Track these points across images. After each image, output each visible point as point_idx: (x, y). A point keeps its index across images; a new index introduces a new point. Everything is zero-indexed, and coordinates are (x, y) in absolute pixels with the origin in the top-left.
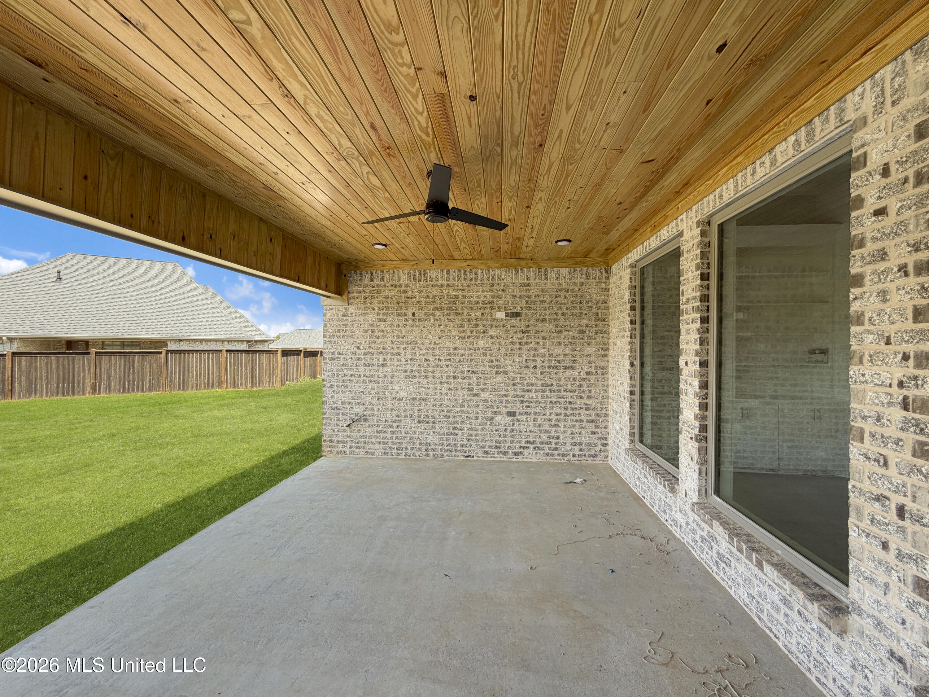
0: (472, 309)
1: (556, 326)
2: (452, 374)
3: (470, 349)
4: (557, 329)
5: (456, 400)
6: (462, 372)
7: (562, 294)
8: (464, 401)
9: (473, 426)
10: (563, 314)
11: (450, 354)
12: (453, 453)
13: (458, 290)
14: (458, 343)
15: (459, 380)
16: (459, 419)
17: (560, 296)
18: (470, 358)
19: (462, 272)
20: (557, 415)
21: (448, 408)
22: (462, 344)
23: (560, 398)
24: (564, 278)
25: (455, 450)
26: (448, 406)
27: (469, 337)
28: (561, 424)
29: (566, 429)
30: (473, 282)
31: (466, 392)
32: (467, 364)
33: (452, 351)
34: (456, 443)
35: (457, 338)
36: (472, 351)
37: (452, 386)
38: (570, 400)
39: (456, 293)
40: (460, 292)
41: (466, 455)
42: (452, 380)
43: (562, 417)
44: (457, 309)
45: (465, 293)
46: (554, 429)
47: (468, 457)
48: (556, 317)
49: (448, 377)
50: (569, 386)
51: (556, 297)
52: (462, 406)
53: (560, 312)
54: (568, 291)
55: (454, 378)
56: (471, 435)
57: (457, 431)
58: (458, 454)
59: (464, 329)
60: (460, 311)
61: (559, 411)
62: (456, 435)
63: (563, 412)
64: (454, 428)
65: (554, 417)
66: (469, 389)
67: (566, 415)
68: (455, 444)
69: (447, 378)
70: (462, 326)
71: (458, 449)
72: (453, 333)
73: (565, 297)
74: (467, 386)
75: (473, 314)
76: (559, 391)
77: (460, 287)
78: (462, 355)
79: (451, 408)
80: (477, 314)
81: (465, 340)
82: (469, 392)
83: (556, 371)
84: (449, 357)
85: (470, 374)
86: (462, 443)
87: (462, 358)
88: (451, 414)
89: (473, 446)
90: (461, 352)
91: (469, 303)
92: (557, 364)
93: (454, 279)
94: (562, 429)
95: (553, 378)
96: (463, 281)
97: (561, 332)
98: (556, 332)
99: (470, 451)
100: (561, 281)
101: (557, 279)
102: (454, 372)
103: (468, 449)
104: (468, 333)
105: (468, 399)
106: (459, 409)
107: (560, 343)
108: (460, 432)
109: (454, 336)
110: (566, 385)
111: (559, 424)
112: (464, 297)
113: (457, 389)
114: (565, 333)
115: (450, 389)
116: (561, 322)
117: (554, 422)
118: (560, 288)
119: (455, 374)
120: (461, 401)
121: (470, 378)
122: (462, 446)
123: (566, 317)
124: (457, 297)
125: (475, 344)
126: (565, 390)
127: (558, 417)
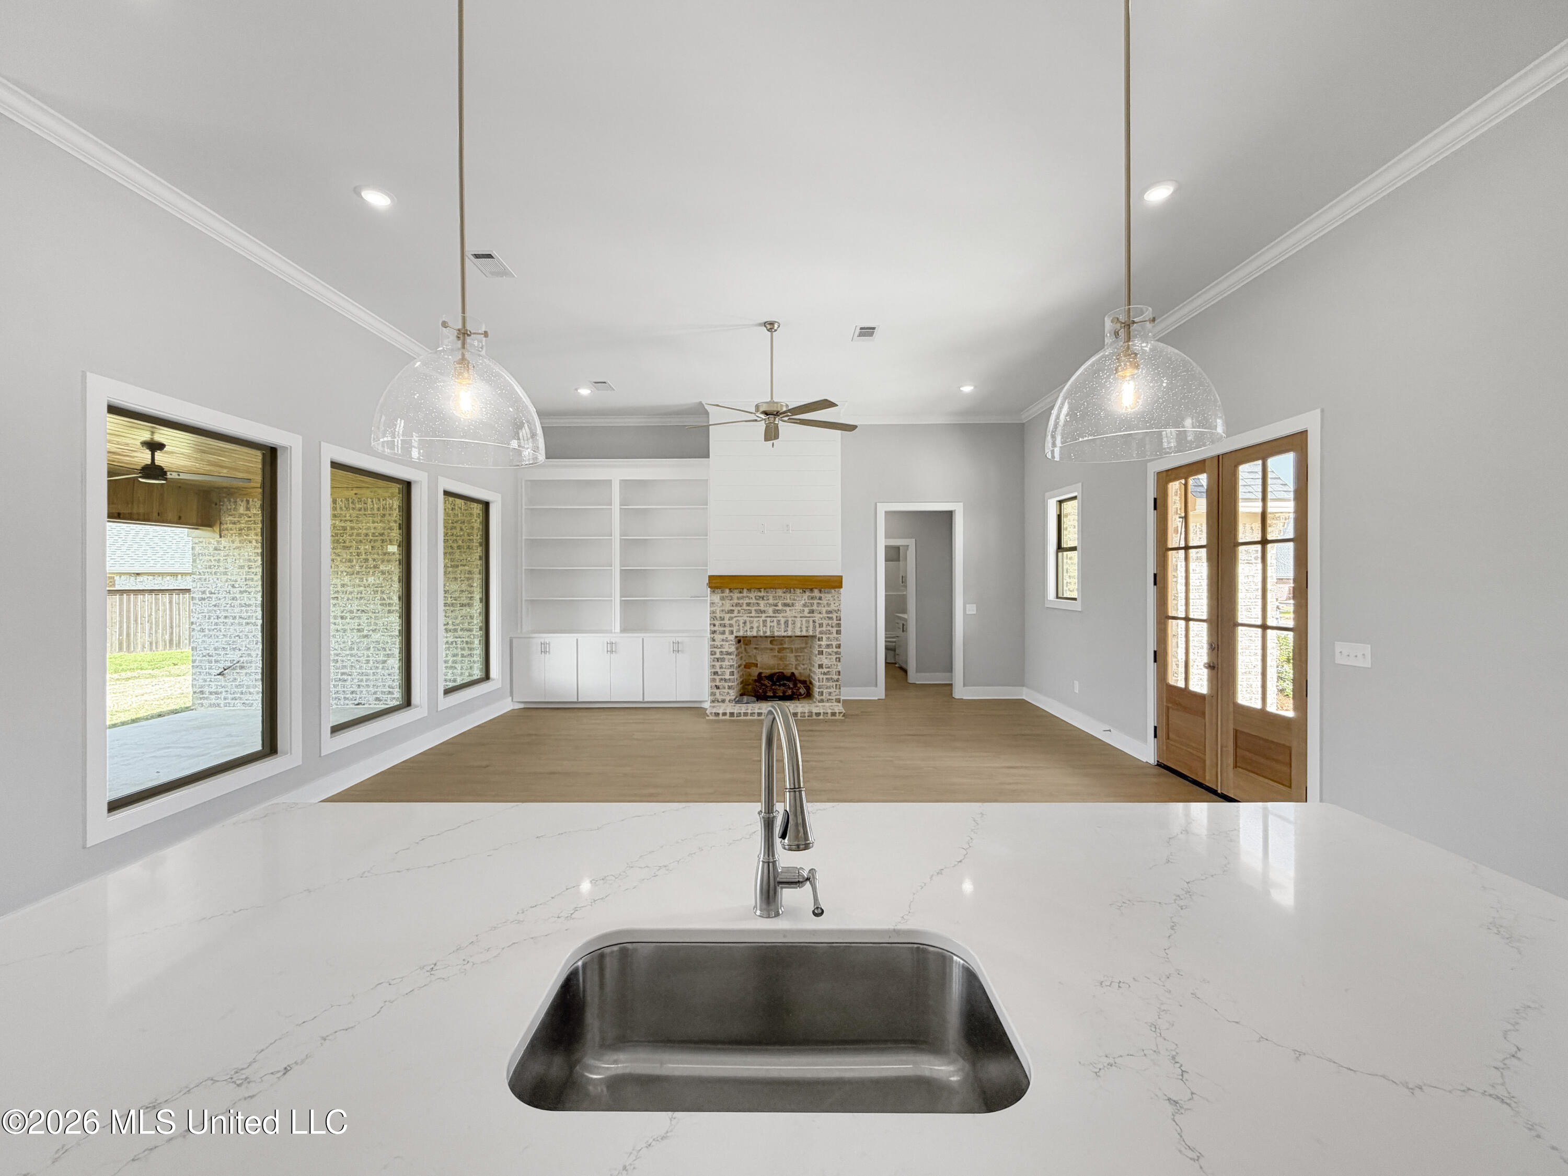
0: (361, 541)
1: (452, 560)
2: (339, 614)
3: (360, 586)
4: (452, 563)
5: (344, 642)
6: (351, 612)
7: (458, 525)
8: (353, 643)
9: (364, 671)
10: (459, 548)
11: (337, 592)
12: (342, 702)
13: (346, 521)
14: (346, 579)
15: (348, 620)
16: (349, 664)
17: (455, 528)
18: (359, 596)
19: (350, 501)
20: (454, 656)
21: (336, 652)
22: (350, 581)
23: (457, 638)
24: (461, 509)
25: (344, 698)
26: (335, 649)
27: (358, 573)
28: (458, 666)
29: (463, 671)
30: (362, 512)
31: (355, 633)
32: (356, 602)
33: (339, 589)
34: (345, 689)
35: (345, 574)
36: (362, 588)
37: (339, 628)
38: (467, 639)
39: (343, 524)
40: (348, 524)
41: (356, 702)
42: (339, 621)
43: (459, 658)
44: (345, 542)
45: (354, 525)
46: (450, 671)
47: (358, 704)
48: (451, 550)
49: (335, 617)
50: (466, 624)
51: (451, 529)
52: (351, 649)
53: (455, 545)
54: (464, 522)
55: (342, 618)
56: (362, 680)
57: (345, 677)
58: (347, 702)
59: (352, 564)
60: (347, 544)
61: (455, 652)
62: (345, 681)
63: (460, 652)
64: (343, 674)
65: (450, 659)
66: (359, 630)
67: (463, 656)
68: (344, 691)
69: (335, 619)
70: (350, 561)
71: (347, 696)
72: (341, 569)
73: (461, 529)
74: (356, 627)
75: (362, 548)
76: (455, 630)
77: (348, 518)
78: (351, 593)
79: (339, 652)
80: (367, 547)
81: (353, 576)
82: (359, 634)
83: (452, 608)
84: (336, 595)
85: (359, 614)
86: (352, 689)
87: (350, 597)
88: (340, 658)
89: (364, 692)
90: (350, 589)
91: (358, 535)
92: (453, 601)
93: (341, 508)
94: (459, 672)
95: (448, 617)
96: (351, 511)
97: (457, 566)
98: (452, 566)
99: (360, 698)
100: (456, 512)
101: (453, 509)
102: (342, 612)
103: (358, 696)
104: (357, 568)
105: (357, 641)
106: (348, 652)
107: (456, 579)
108: (349, 677)
109: (342, 572)
110: (463, 623)
111: (457, 666)
112: (352, 528)
113: (345, 631)
114: (460, 568)
115: (337, 631)
116: (457, 556)
117: (450, 664)
118: (456, 519)
119: (343, 614)
120: (350, 643)
121: (359, 618)
122: (352, 693)
123: (462, 550)
124: (345, 529)
125: (365, 581)
126: (462, 630)
127: (455, 658)
